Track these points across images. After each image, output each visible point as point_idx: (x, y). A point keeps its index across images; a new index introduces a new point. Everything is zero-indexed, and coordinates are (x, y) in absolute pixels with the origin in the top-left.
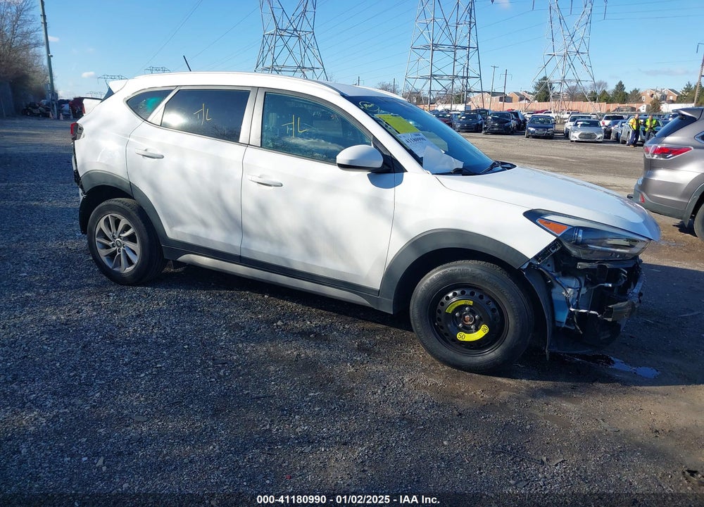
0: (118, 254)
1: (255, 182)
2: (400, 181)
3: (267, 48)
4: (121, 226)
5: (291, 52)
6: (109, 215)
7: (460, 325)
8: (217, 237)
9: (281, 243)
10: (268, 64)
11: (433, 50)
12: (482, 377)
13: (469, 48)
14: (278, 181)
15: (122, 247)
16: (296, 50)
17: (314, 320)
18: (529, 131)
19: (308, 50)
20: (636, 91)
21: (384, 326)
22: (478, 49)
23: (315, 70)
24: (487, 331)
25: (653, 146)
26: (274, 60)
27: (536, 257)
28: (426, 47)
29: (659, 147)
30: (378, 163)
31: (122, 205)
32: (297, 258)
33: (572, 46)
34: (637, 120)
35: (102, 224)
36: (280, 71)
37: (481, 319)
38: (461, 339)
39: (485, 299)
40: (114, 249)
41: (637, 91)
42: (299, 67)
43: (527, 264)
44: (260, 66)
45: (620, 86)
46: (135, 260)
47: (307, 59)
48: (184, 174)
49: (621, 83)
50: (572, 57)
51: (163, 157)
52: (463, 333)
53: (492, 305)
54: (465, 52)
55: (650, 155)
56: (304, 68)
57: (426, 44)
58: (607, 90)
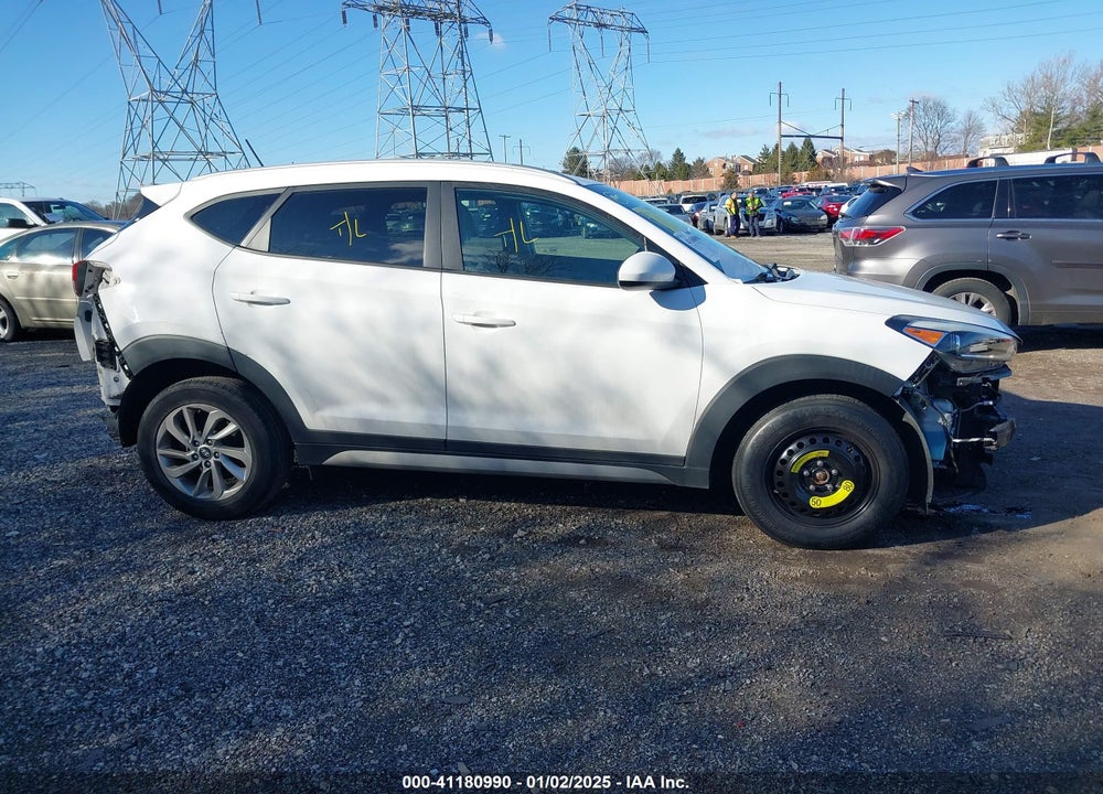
0: (205, 470)
1: (468, 323)
2: (703, 299)
3: (137, 123)
4: (210, 423)
5: (181, 128)
6: (184, 408)
7: (811, 487)
8: (408, 416)
9: (522, 411)
10: (145, 148)
11: (414, 115)
12: (849, 552)
13: (468, 109)
14: (509, 318)
15: (213, 458)
16: (190, 124)
17: (569, 522)
18: (588, 228)
19: (211, 124)
20: (700, 161)
21: (666, 513)
22: (481, 111)
23: (228, 156)
24: (852, 489)
25: (854, 229)
26: (155, 145)
27: (912, 379)
28: (403, 112)
29: (862, 230)
30: (669, 276)
31: (211, 388)
32: (552, 429)
33: (611, 102)
34: (735, 201)
35: (169, 424)
36: (166, 160)
37: (839, 474)
38: (815, 506)
39: (844, 445)
40: (196, 463)
41: (702, 161)
42: (200, 152)
43: (901, 389)
44: (131, 154)
45: (679, 155)
46: (243, 475)
47: (210, 137)
48: (340, 327)
49: (678, 150)
50: (614, 118)
51: (289, 302)
52: (817, 498)
53: (854, 453)
54: (462, 116)
55: (851, 241)
56: (208, 153)
57: (400, 106)
58: (662, 162)
